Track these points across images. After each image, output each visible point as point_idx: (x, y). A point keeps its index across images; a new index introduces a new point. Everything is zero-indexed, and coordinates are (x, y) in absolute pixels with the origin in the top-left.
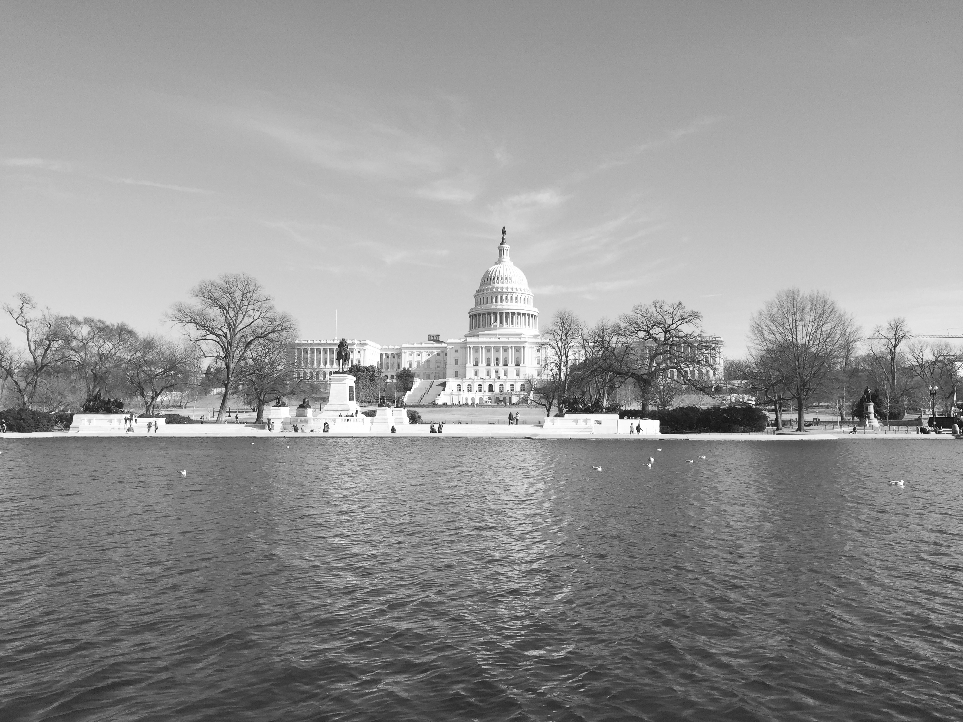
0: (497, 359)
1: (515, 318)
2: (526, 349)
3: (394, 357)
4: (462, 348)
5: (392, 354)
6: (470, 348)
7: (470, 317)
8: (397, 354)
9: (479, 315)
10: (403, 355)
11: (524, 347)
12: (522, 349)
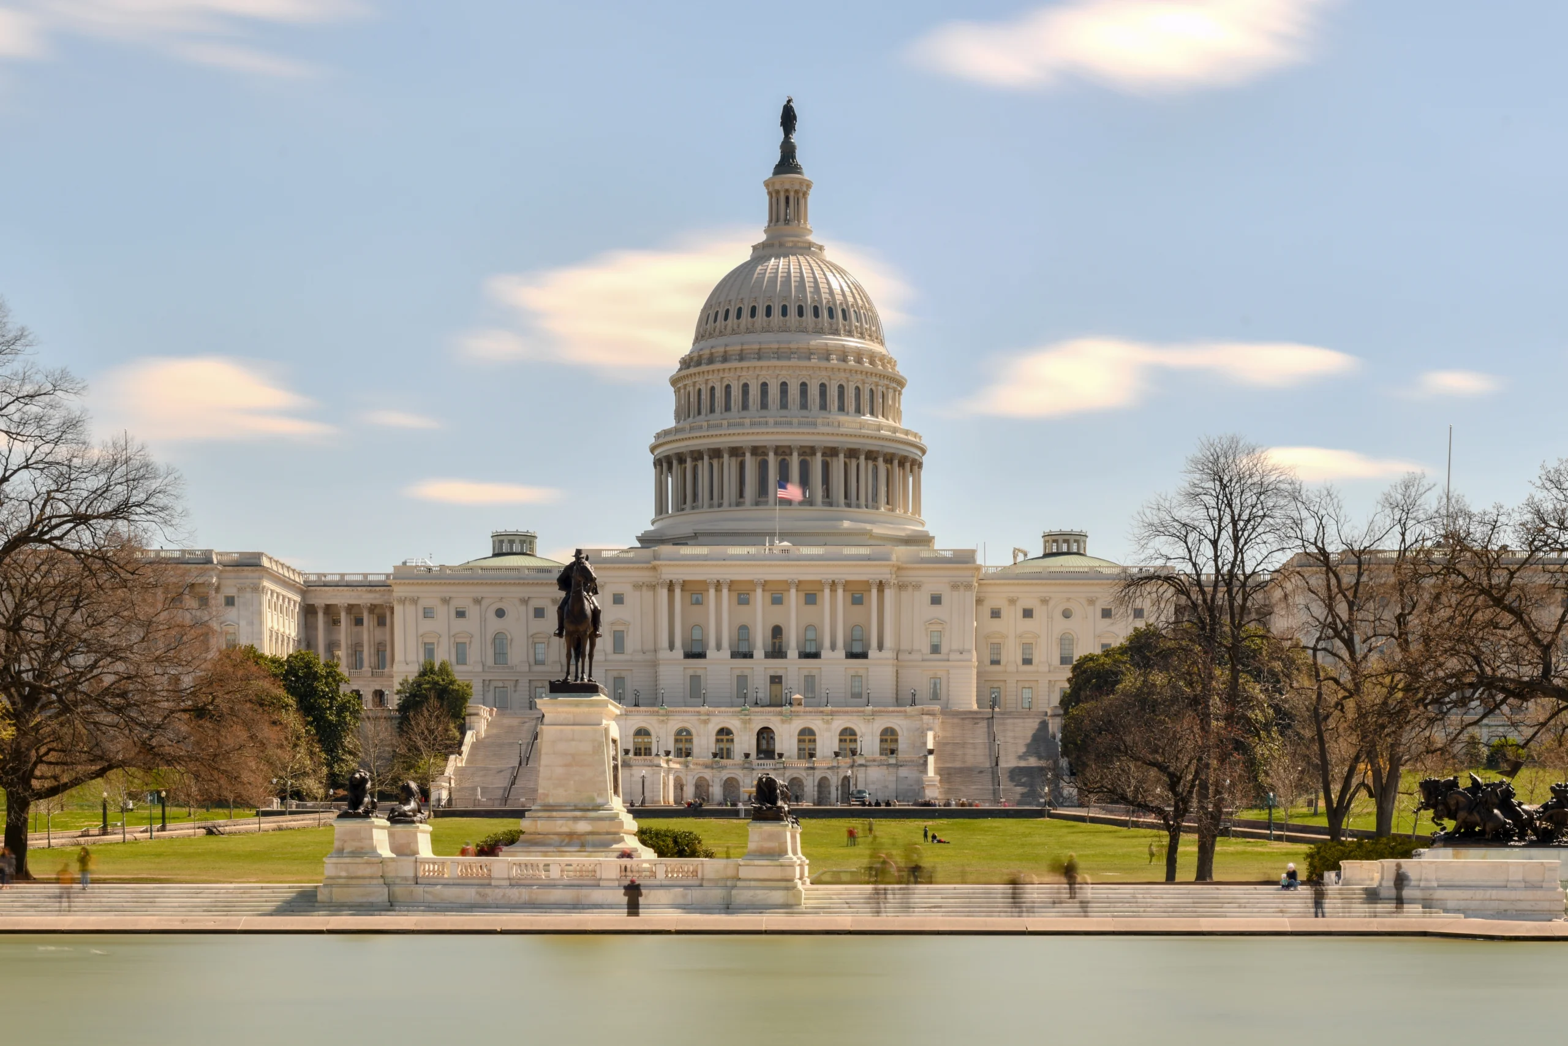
0: (777, 631)
1: (838, 465)
2: (889, 593)
3: (359, 622)
4: (637, 586)
5: (350, 608)
6: (671, 586)
7: (658, 463)
8: (372, 609)
9: (697, 456)
10: (398, 609)
11: (881, 586)
12: (874, 592)
